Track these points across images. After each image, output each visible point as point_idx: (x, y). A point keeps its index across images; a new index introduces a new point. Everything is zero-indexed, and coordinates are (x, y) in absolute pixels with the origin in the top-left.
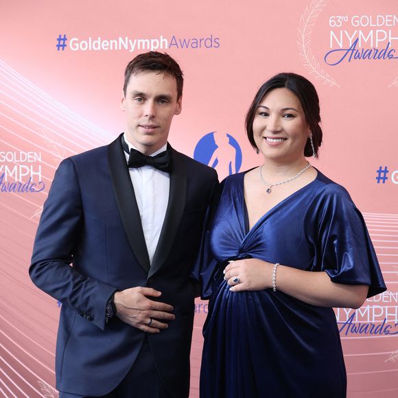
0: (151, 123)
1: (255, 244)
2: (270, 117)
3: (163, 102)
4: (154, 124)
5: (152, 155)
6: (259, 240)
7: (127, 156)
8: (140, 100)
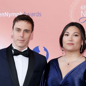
0: (22, 39)
1: (66, 83)
2: (69, 36)
3: (27, 32)
4: (23, 40)
5: (22, 51)
6: (67, 82)
7: (13, 51)
8: (18, 31)
